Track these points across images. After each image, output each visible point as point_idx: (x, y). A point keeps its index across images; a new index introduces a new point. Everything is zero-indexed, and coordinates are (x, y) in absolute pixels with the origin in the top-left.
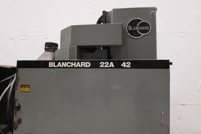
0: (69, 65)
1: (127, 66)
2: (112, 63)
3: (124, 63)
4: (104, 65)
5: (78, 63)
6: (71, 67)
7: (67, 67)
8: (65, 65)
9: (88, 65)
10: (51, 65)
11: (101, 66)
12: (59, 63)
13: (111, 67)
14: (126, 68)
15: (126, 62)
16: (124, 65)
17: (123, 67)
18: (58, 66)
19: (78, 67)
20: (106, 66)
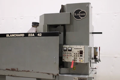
0: (15, 35)
1: (40, 35)
2: (33, 34)
3: (39, 34)
4: (30, 35)
5: (19, 34)
6: (16, 37)
7: (14, 37)
8: (13, 35)
9: (23, 35)
10: (7, 36)
11: (29, 36)
12: (11, 35)
13: (33, 36)
14: (39, 36)
15: (40, 33)
16: (38, 35)
17: (38, 36)
18: (10, 36)
19: (19, 36)
20: (31, 36)
